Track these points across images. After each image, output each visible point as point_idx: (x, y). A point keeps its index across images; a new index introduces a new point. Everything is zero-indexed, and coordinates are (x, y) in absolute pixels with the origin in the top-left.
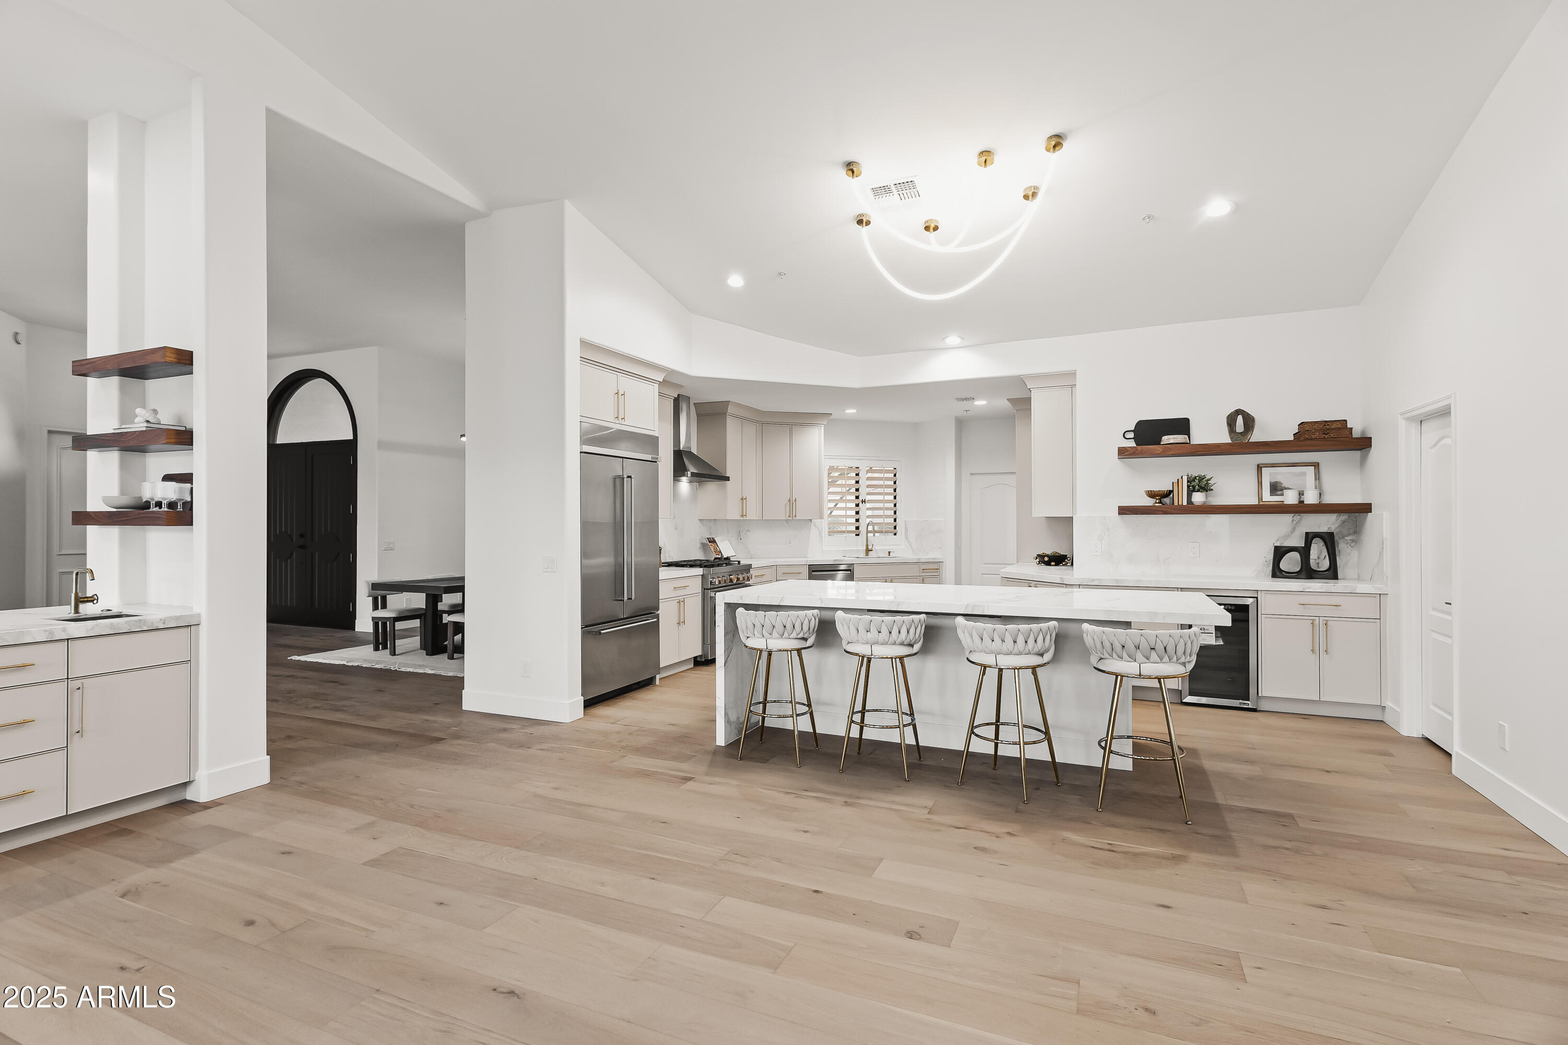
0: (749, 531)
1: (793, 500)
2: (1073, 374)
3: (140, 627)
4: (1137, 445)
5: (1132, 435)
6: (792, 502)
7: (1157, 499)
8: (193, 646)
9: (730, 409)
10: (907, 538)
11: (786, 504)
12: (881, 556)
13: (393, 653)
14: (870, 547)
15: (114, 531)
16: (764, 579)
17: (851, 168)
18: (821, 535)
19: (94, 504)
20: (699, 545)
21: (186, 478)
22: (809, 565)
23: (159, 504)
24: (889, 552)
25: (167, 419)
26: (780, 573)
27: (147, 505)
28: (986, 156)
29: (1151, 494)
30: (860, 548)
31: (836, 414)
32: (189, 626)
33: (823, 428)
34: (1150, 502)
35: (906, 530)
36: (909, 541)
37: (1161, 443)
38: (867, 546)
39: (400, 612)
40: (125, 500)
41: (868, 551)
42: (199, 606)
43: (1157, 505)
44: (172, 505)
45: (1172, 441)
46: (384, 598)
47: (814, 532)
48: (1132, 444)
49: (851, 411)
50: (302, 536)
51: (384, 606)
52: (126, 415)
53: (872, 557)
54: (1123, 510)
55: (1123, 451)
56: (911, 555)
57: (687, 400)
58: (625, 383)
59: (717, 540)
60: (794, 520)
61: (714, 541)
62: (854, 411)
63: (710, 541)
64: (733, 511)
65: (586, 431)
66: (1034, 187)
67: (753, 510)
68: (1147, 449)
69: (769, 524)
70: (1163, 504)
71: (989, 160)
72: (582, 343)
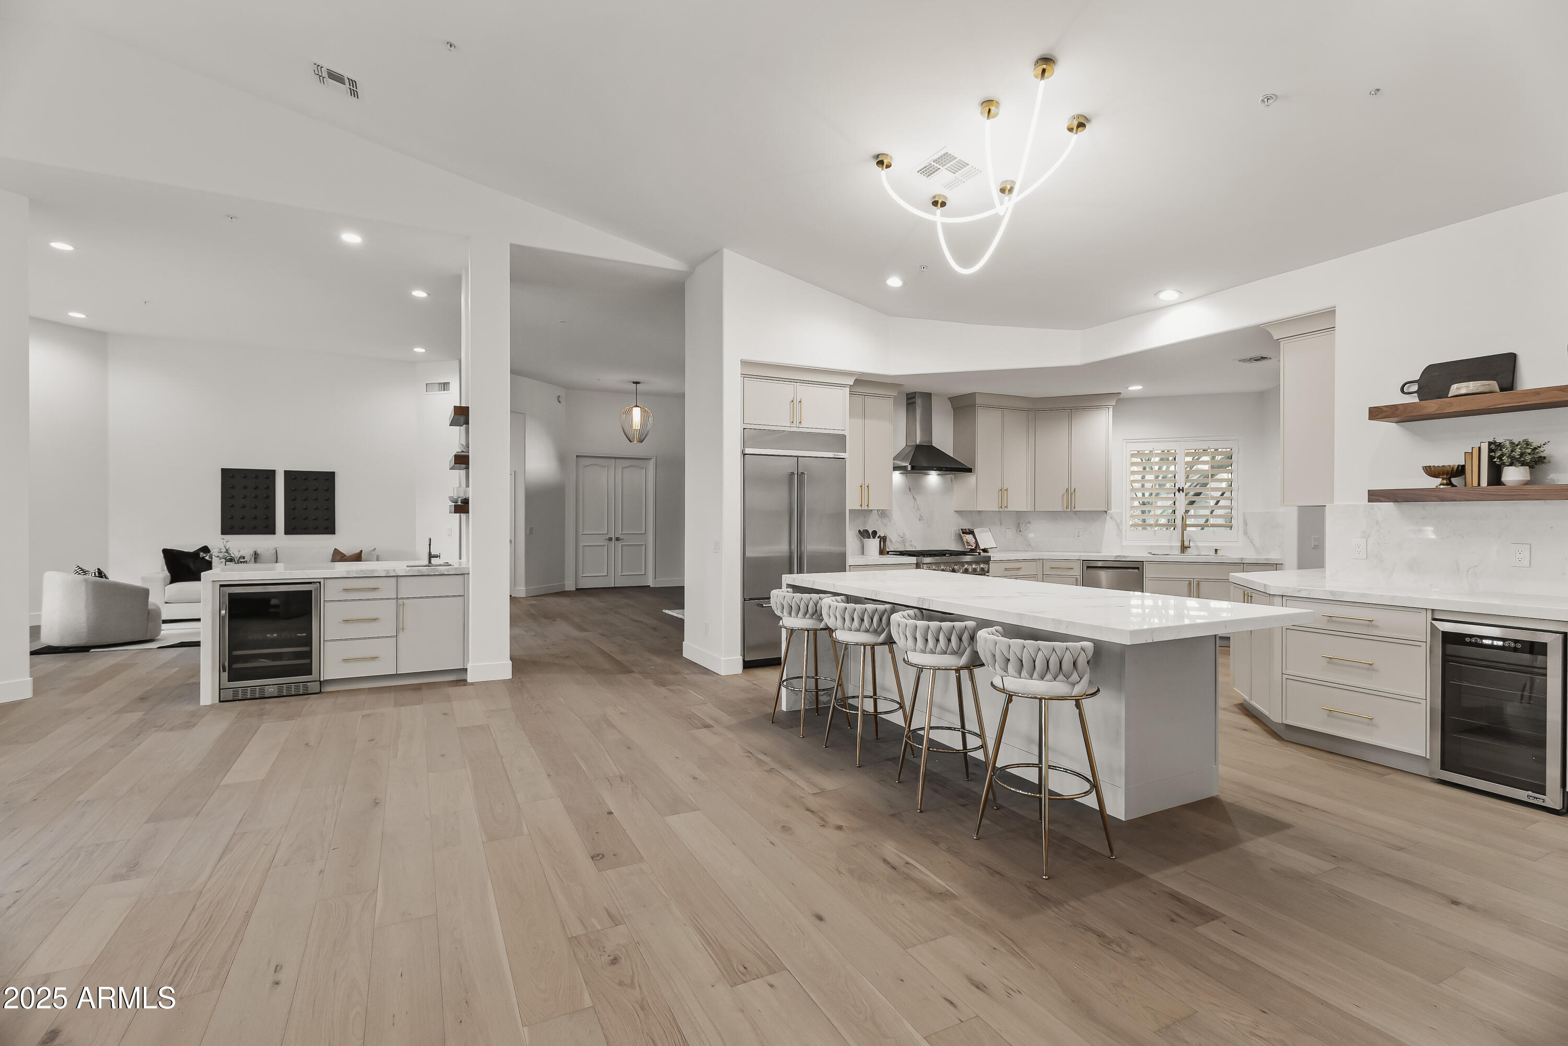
0: (1029, 523)
1: (1073, 491)
2: (1331, 312)
3: (434, 572)
4: (1420, 401)
5: (1415, 388)
6: (1070, 493)
7: (1443, 479)
8: (465, 586)
9: (980, 401)
10: (1245, 533)
11: (1063, 495)
12: (1203, 554)
14: (1186, 544)
16: (1020, 573)
17: (880, 161)
18: (1118, 528)
20: (953, 537)
22: (1083, 560)
24: (1216, 550)
26: (1047, 568)
28: (989, 106)
29: (1431, 471)
30: (1174, 544)
31: (1118, 392)
32: (463, 574)
33: (1111, 410)
34: (1432, 484)
35: (1245, 523)
36: (1249, 538)
37: (1449, 396)
38: (1183, 541)
41: (1184, 548)
43: (1442, 487)
45: (1463, 391)
47: (1110, 526)
48: (1414, 399)
49: (1135, 388)
53: (1189, 556)
54: (1375, 496)
55: (1376, 413)
56: (1250, 555)
57: (927, 396)
58: (804, 392)
59: (975, 531)
60: (1076, 513)
61: (971, 532)
62: (1140, 387)
63: (965, 532)
64: (988, 503)
65: (751, 436)
66: (1079, 116)
67: (1019, 502)
68: (1432, 405)
69: (1053, 515)
70: (1454, 486)
71: (993, 109)
72: (744, 363)
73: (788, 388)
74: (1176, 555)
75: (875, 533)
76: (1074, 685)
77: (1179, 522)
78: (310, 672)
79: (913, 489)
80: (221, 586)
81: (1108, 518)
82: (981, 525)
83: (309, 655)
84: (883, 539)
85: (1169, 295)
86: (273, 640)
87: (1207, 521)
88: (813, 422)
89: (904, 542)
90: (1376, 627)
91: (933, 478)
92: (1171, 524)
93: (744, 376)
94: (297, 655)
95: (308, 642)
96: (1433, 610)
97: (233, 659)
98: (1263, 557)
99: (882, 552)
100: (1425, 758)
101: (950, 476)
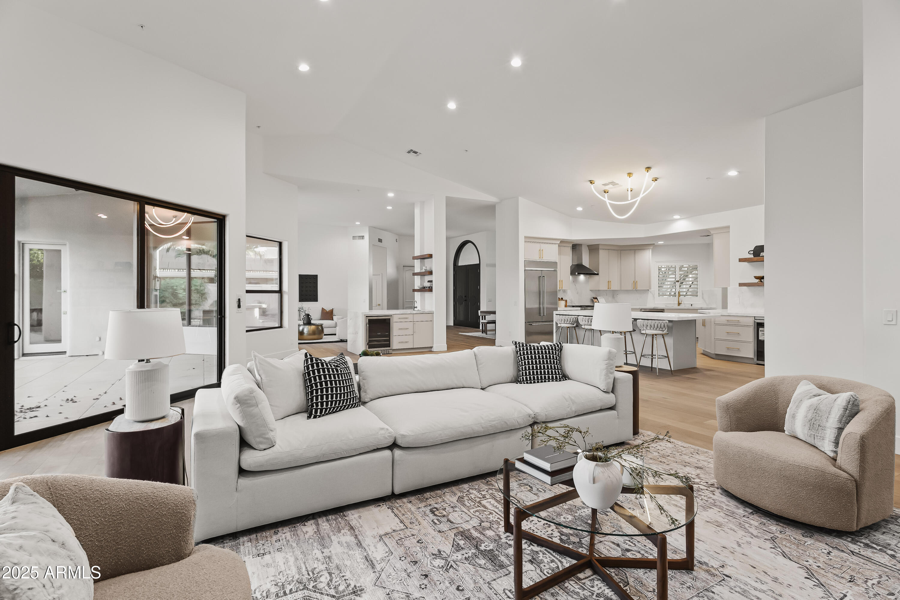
2: (728, 227)
3: (424, 313)
5: (752, 252)
6: (635, 283)
7: (759, 280)
8: (433, 317)
9: (600, 247)
10: (703, 298)
11: (632, 284)
12: (687, 306)
13: (487, 334)
15: (419, 293)
17: (591, 182)
18: (653, 296)
19: (416, 287)
20: (589, 300)
21: (431, 281)
22: (641, 309)
23: (427, 287)
24: (692, 305)
25: (428, 269)
27: (425, 288)
28: (630, 174)
29: (756, 278)
30: (674, 303)
31: (656, 244)
32: (432, 313)
33: (651, 250)
34: (757, 281)
35: (703, 294)
36: (704, 300)
37: (760, 256)
38: (679, 301)
39: (488, 321)
40: (421, 287)
41: (679, 304)
42: (434, 310)
43: (759, 282)
44: (429, 287)
46: (485, 317)
47: (650, 295)
48: (752, 256)
49: (661, 243)
50: (465, 297)
51: (485, 319)
52: (421, 269)
53: (681, 307)
54: (741, 285)
55: (741, 260)
56: (704, 306)
57: (580, 245)
58: (543, 246)
59: (598, 298)
60: (636, 290)
61: (596, 298)
62: (663, 242)
63: (594, 298)
64: (603, 287)
65: (528, 263)
66: (655, 178)
67: (615, 286)
68: (756, 258)
69: (627, 291)
70: (762, 282)
71: (631, 175)
72: (525, 237)
73: (538, 245)
74: (676, 307)
75: (562, 299)
76: (663, 331)
77: (677, 294)
78: (390, 347)
79: (575, 281)
80: (366, 316)
81: (649, 292)
82: (599, 296)
83: (389, 340)
84: (566, 301)
85: (676, 217)
86: (379, 335)
87: (687, 293)
88: (547, 258)
89: (572, 302)
90: (740, 322)
91: (582, 277)
92: (675, 295)
93: (525, 242)
94: (385, 341)
95: (389, 336)
96: (755, 317)
97: (370, 341)
98: (709, 307)
99: (566, 306)
100: (753, 358)
101: (588, 276)
